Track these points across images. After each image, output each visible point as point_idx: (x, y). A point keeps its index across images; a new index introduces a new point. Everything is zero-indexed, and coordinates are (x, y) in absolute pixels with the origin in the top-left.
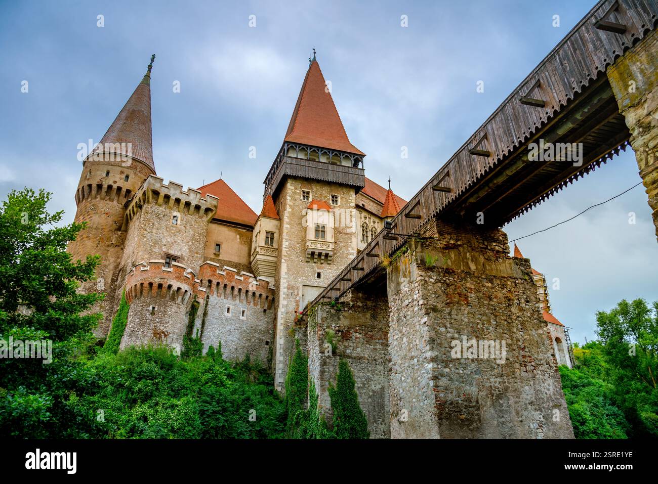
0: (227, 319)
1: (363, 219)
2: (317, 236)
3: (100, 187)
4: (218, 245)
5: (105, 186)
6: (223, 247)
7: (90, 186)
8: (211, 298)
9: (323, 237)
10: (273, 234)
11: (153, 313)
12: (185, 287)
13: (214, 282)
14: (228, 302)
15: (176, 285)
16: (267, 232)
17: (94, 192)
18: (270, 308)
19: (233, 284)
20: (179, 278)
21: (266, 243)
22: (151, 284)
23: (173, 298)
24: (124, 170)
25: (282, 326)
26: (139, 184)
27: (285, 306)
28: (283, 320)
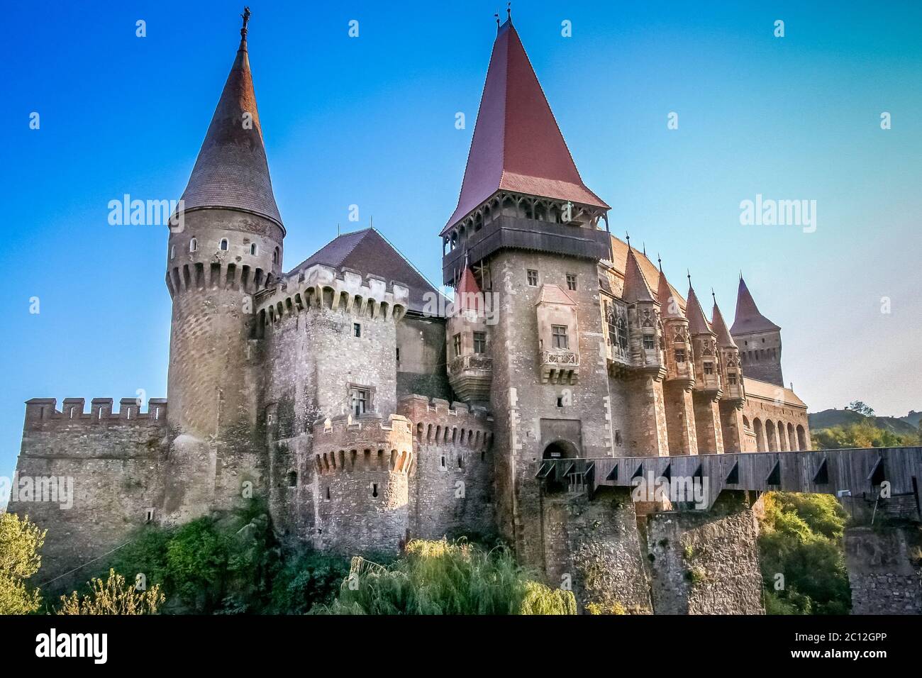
0: (443, 476)
2: (556, 344)
3: (216, 267)
6: (403, 352)
7: (199, 266)
8: (423, 450)
9: (564, 344)
11: (375, 492)
12: (408, 448)
13: (426, 424)
14: (442, 451)
15: (401, 447)
19: (447, 423)
20: (402, 438)
21: (476, 350)
23: (398, 468)
24: (249, 236)
25: (517, 483)
26: (271, 257)
27: (521, 453)
28: (519, 474)
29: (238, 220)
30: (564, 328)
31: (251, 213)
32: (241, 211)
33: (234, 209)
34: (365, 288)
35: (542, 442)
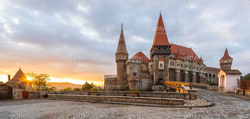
0: (145, 82)
1: (171, 61)
2: (161, 66)
3: (120, 60)
4: (142, 68)
5: (121, 60)
6: (143, 68)
7: (118, 60)
8: (142, 80)
9: (162, 66)
10: (152, 65)
11: (134, 84)
12: (138, 80)
13: (142, 77)
14: (145, 80)
15: (137, 80)
16: (151, 65)
17: (119, 61)
18: (152, 79)
19: (146, 76)
20: (137, 79)
21: (151, 67)
22: (133, 80)
23: (137, 82)
24: (123, 56)
25: (155, 83)
26: (126, 58)
27: (155, 80)
28: (155, 82)
29: (122, 54)
30: (162, 64)
31: (123, 53)
32: (122, 53)
33: (121, 53)
34: (135, 61)
35: (158, 79)
